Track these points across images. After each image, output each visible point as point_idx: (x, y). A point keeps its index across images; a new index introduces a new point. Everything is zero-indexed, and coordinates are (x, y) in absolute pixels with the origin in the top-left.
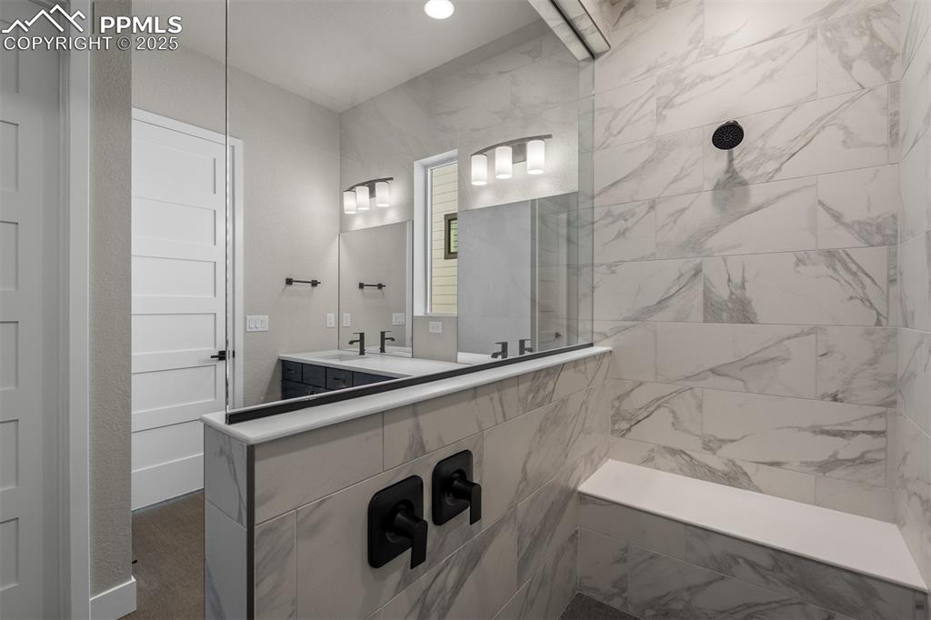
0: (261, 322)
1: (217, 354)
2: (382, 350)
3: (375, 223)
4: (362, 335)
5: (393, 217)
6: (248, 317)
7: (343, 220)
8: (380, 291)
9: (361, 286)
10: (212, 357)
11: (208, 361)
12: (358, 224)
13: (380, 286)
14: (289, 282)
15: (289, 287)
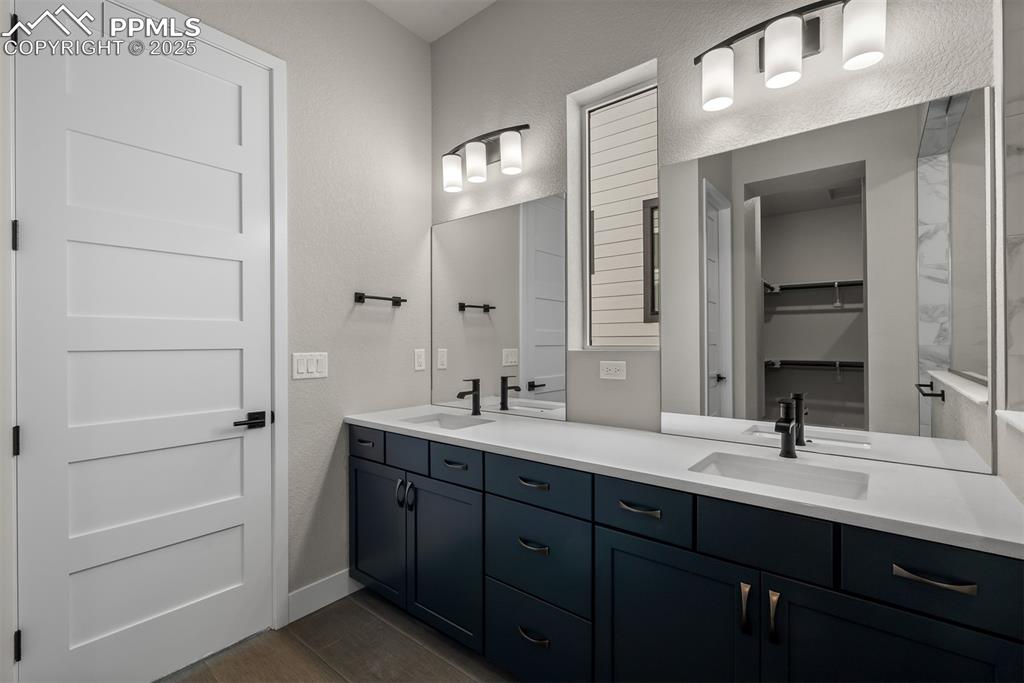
0: (315, 363)
1: (244, 418)
2: (504, 406)
3: (494, 204)
4: (476, 383)
5: (525, 191)
6: (295, 354)
7: (439, 204)
8: (486, 315)
9: (462, 307)
10: (236, 424)
11: (229, 431)
12: (464, 208)
13: (487, 308)
14: (360, 298)
15: (360, 307)
